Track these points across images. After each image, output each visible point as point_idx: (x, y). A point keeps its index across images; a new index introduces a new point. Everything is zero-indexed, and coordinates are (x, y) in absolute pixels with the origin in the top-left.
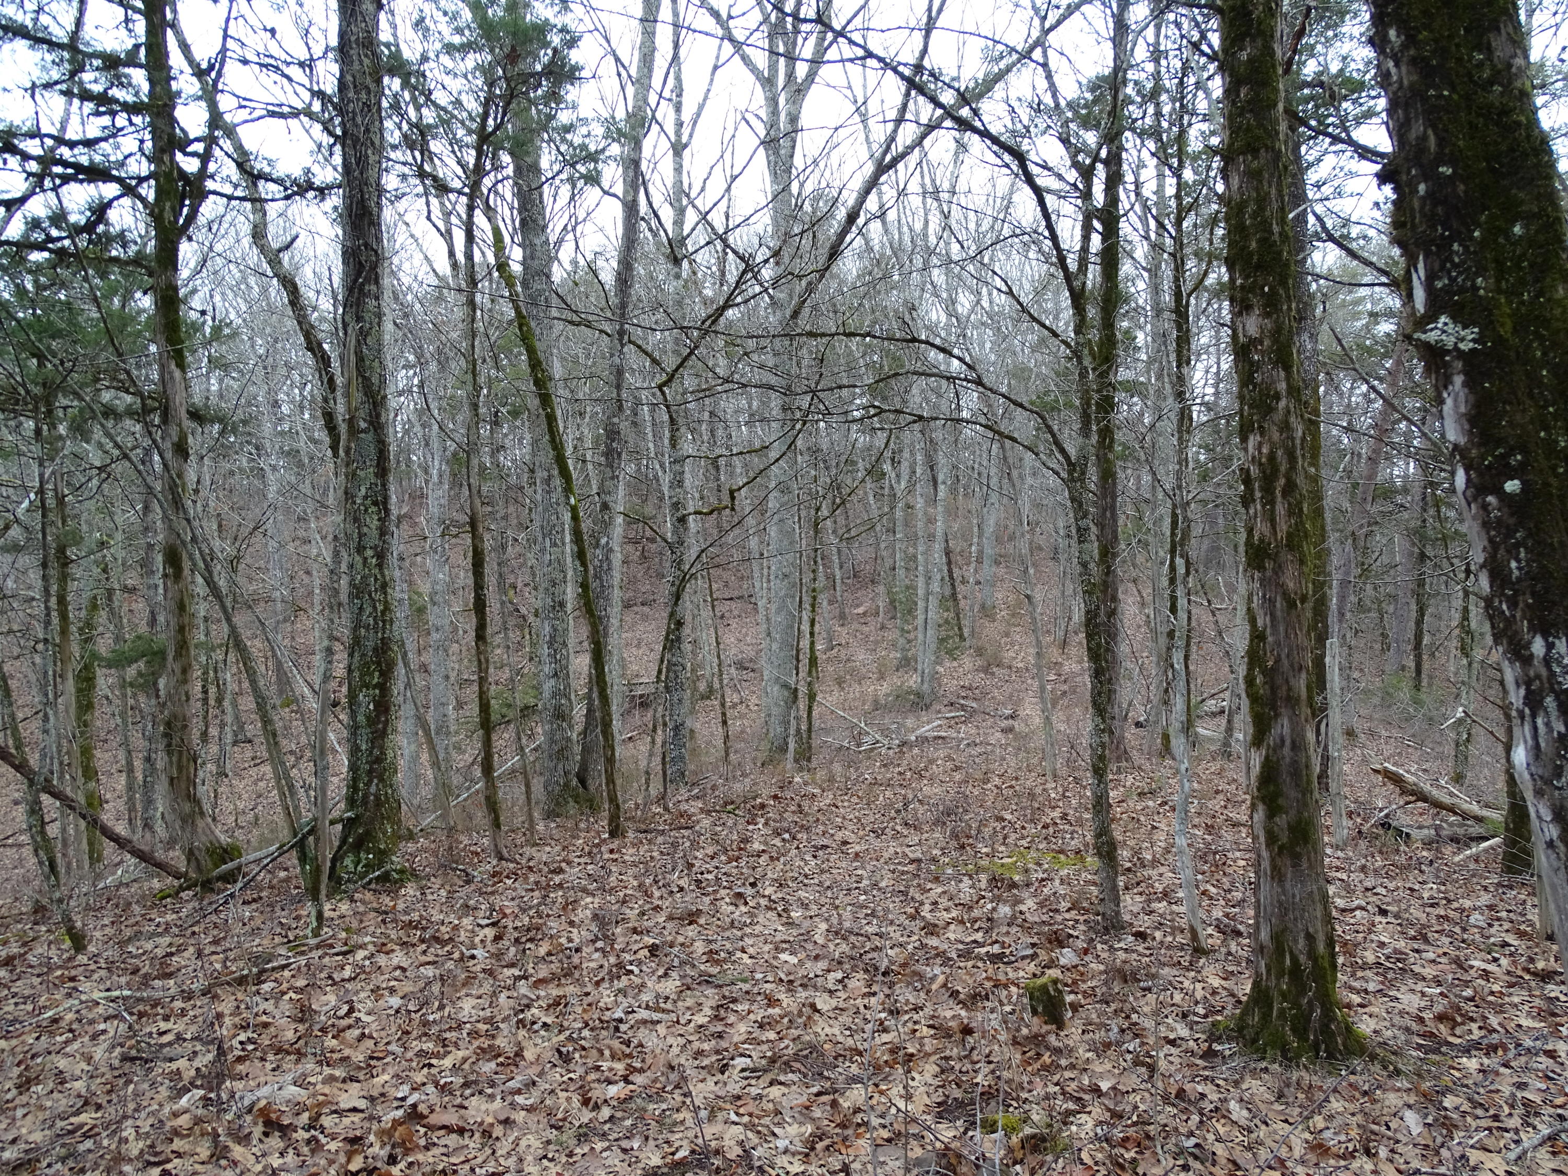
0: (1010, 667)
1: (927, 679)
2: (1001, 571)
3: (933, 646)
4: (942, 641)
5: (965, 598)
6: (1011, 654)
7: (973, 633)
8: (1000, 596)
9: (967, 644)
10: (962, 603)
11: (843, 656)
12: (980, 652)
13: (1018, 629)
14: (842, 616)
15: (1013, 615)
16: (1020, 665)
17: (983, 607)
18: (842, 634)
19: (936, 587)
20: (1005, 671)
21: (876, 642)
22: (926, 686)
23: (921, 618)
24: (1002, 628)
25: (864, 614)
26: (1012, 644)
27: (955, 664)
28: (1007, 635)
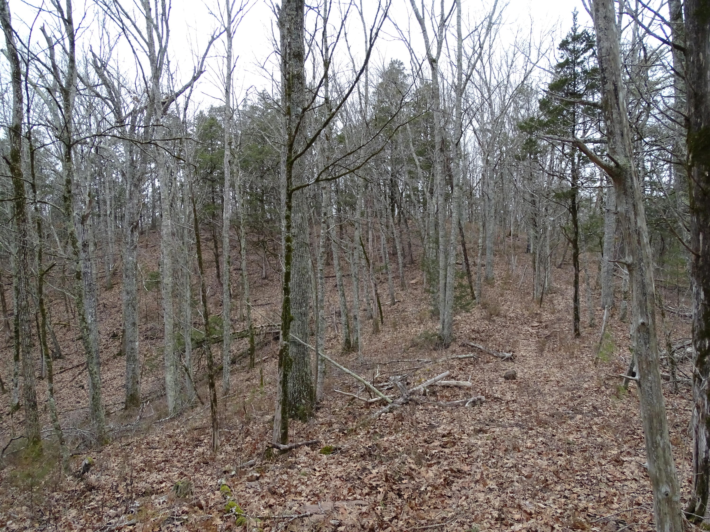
0: (505, 317)
1: (446, 326)
2: (497, 259)
3: (451, 303)
4: (457, 298)
5: (475, 273)
6: (505, 307)
7: (480, 294)
8: (496, 273)
9: (477, 301)
10: (474, 277)
11: (400, 308)
12: (485, 306)
13: (508, 292)
14: (403, 286)
15: (505, 283)
16: (512, 315)
17: (486, 278)
18: (401, 295)
19: (452, 260)
20: (503, 320)
21: (421, 300)
22: (446, 331)
23: (442, 282)
24: (499, 290)
25: (416, 283)
26: (506, 301)
27: (469, 314)
28: (502, 295)
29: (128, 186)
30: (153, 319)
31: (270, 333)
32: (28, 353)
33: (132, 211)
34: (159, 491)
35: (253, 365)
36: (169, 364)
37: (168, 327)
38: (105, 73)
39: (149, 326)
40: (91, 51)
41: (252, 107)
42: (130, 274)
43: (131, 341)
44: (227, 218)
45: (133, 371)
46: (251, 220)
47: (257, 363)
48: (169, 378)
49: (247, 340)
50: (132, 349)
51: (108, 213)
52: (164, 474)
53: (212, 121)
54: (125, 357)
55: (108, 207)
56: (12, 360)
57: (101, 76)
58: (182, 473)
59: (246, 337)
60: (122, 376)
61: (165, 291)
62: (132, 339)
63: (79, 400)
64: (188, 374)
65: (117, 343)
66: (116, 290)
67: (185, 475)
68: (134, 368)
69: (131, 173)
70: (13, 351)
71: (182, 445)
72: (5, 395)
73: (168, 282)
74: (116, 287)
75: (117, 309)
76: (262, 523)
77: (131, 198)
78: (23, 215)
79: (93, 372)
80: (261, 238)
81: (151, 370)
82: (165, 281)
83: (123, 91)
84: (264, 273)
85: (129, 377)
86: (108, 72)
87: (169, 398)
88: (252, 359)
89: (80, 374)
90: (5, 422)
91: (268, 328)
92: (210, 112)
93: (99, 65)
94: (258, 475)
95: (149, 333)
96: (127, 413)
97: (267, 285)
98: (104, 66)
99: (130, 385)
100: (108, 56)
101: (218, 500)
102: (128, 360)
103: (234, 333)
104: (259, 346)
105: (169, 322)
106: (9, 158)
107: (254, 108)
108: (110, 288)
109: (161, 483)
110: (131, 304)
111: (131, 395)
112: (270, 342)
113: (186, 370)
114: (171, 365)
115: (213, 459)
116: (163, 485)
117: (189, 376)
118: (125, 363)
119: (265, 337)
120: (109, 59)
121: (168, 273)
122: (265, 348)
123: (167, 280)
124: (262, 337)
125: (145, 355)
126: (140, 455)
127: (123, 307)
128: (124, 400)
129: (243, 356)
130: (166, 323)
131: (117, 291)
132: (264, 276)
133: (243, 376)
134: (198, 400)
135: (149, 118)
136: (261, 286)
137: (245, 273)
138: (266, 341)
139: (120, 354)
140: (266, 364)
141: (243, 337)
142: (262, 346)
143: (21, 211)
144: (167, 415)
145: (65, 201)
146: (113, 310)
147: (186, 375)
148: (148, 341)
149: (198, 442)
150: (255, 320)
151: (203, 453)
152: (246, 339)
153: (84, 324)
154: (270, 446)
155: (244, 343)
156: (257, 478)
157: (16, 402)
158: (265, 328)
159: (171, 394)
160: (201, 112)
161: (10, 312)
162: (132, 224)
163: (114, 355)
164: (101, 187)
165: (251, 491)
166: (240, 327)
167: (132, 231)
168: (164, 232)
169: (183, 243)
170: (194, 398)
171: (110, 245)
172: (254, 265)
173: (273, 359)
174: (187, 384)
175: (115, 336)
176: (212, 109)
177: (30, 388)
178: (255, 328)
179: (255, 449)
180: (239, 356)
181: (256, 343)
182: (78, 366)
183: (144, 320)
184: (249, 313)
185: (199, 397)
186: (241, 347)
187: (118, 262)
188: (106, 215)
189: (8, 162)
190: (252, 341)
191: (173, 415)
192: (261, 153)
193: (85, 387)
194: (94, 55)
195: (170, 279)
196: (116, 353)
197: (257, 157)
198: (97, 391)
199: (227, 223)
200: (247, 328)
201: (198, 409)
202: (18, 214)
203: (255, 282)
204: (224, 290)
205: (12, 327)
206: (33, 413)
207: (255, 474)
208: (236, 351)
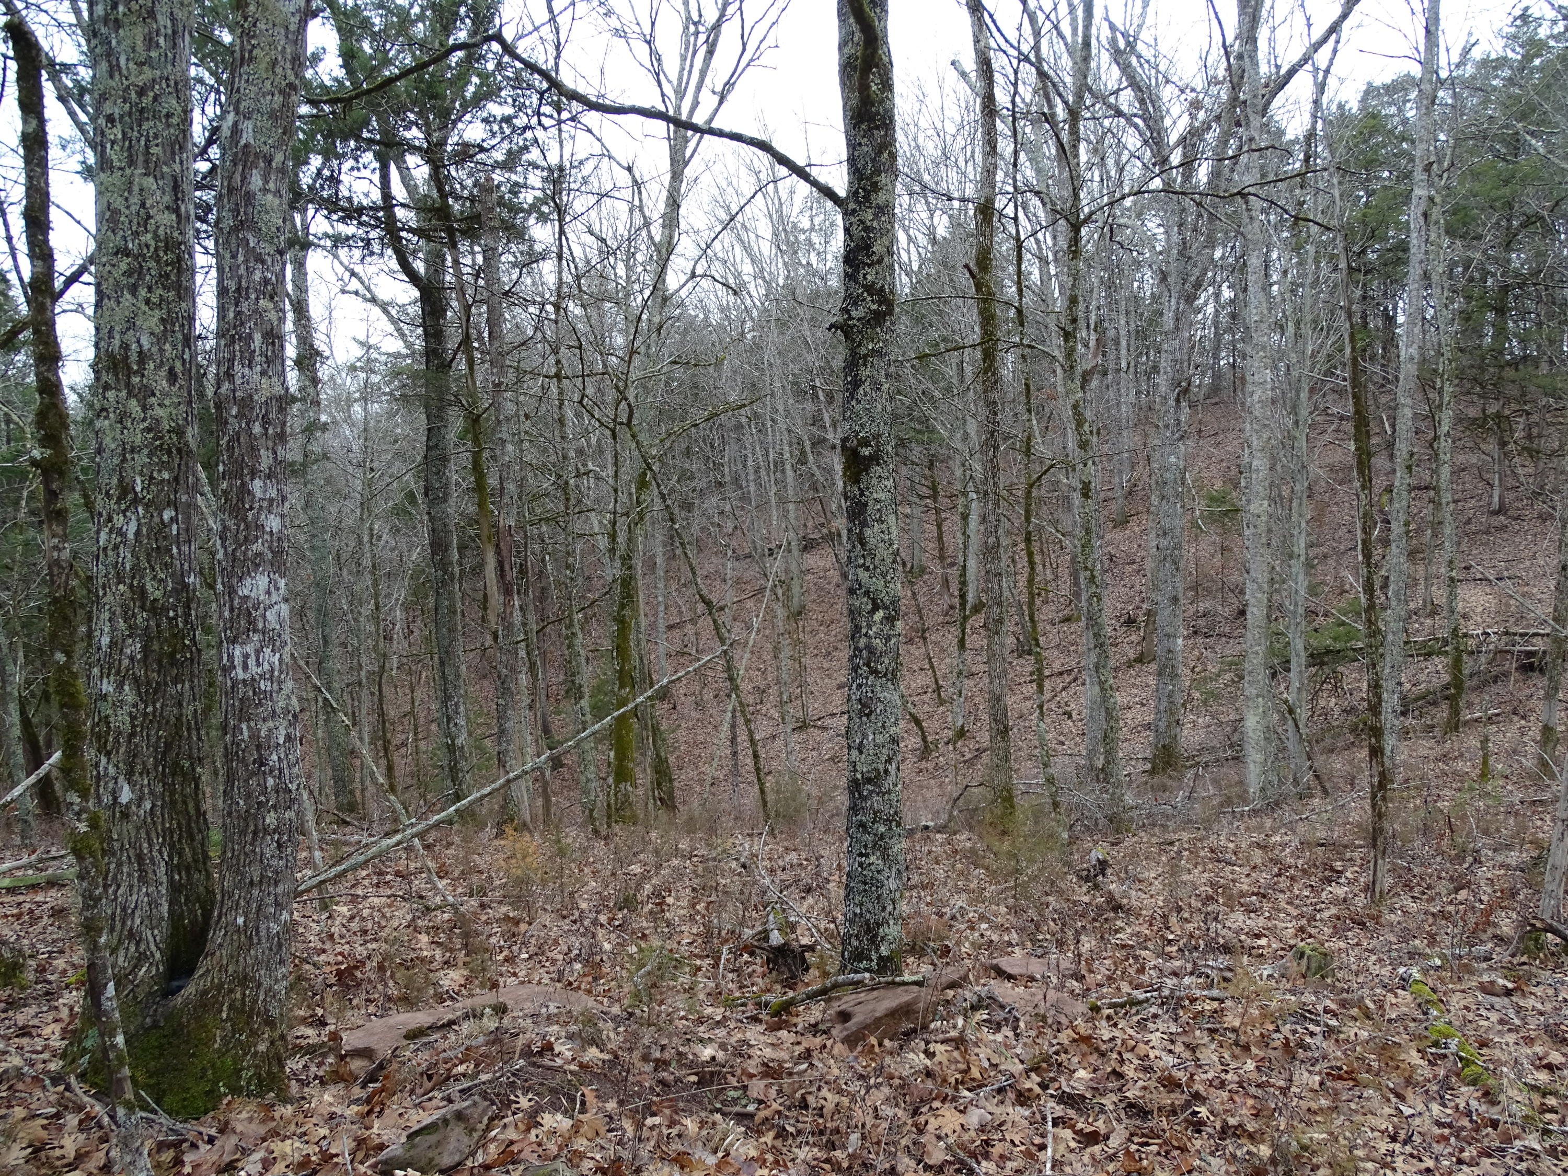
29: (1173, 301)
30: (1210, 592)
31: (1508, 652)
32: (997, 633)
33: (1178, 355)
34: (1254, 952)
35: (1454, 725)
36: (1254, 692)
37: (1255, 610)
38: (1134, 60)
39: (1202, 607)
40: (1107, 19)
41: (1485, 63)
42: (1171, 492)
43: (1168, 636)
44: (1412, 358)
45: (1170, 697)
46: (1465, 360)
47: (1466, 723)
48: (1252, 722)
49: (1440, 663)
50: (1170, 651)
51: (1124, 365)
52: (1261, 921)
53: (1372, 122)
54: (1153, 666)
55: (1124, 352)
56: (954, 649)
57: (1126, 69)
58: (1302, 929)
59: (1440, 654)
60: (1143, 705)
61: (1252, 530)
62: (1169, 630)
63: (1062, 738)
64: (1294, 720)
65: (1134, 638)
66: (1135, 526)
67: (1310, 936)
68: (1172, 691)
69: (1179, 273)
70: (955, 631)
71: (1292, 871)
72: (942, 709)
73: (1259, 511)
74: (1134, 521)
75: (1135, 567)
76: (1537, 1099)
77: (1177, 329)
78: (994, 374)
79: (1107, 686)
80: (1492, 410)
81: (1205, 703)
82: (1254, 508)
83: (1167, 92)
84: (1496, 499)
85: (1162, 708)
86: (1139, 57)
87: (1252, 766)
88: (1455, 712)
89: (1064, 689)
90: (943, 755)
91: (1505, 639)
92: (1363, 100)
93: (1122, 44)
94: (1510, 985)
95: (1201, 623)
96: (1156, 780)
97: (1503, 528)
98: (1131, 45)
99: (1162, 725)
100: (1136, 22)
101: (1405, 1009)
102: (1160, 673)
103: (1406, 643)
104: (1475, 682)
105: (1259, 601)
106: (972, 265)
107: (1489, 65)
108: (1122, 522)
109: (1258, 936)
110: (1170, 557)
111: (1164, 746)
112: (1506, 674)
113: (1291, 711)
114: (1258, 696)
115: (1377, 919)
116: (1263, 942)
117: (1297, 726)
118: (1152, 681)
119: (1494, 659)
120: (1140, 26)
121: (1261, 489)
122: (1494, 689)
123: (1259, 506)
124: (1483, 659)
125: (1193, 670)
126: (1200, 868)
127: (1149, 565)
128: (1148, 754)
129: (1429, 699)
130: (1252, 601)
131: (1137, 529)
132: (1496, 505)
133: (1426, 747)
134: (1314, 783)
135: (1223, 142)
136: (1487, 532)
137: (1447, 497)
138: (1495, 671)
139: (1140, 660)
140: (1494, 728)
141: (1429, 654)
142: (1485, 683)
143: (990, 366)
144: (1246, 802)
145: (1066, 341)
146: (1129, 569)
147: (1290, 722)
148: (1200, 640)
149: (1332, 876)
150: (1465, 616)
151: (1345, 900)
152: (1436, 660)
153: (1093, 589)
154: (1539, 925)
155: (1431, 668)
156: (1508, 993)
157: (960, 724)
158: (1493, 638)
159: (1255, 758)
160: (1341, 106)
161: (949, 560)
162: (1179, 385)
163: (1129, 661)
164: (1111, 310)
165: (1494, 1017)
166: (1422, 629)
167: (1178, 401)
168: (1256, 397)
169: (1296, 423)
170: (1307, 778)
171: (1125, 433)
172: (1465, 476)
173: (1516, 718)
174: (1292, 744)
175: (1130, 622)
176: (1370, 91)
177: (998, 699)
178: (1465, 635)
179: (1488, 923)
180: (1417, 699)
181: (1466, 672)
182: (1061, 674)
183: (1190, 594)
184: (1452, 596)
185: (1317, 777)
186: (1422, 677)
187: (1139, 469)
188: (1118, 370)
189: (972, 275)
190: (1457, 664)
191: (1258, 804)
192: (1506, 182)
193: (1074, 714)
194: (1113, 27)
195: (1266, 503)
196: (1132, 656)
197: (1494, 193)
198: (1112, 723)
199: (1408, 371)
200: (1444, 633)
201: (1317, 801)
202: (986, 372)
203: (1469, 521)
204: (1393, 536)
205: (955, 589)
206: (1003, 745)
207: (1501, 982)
208: (1407, 686)
